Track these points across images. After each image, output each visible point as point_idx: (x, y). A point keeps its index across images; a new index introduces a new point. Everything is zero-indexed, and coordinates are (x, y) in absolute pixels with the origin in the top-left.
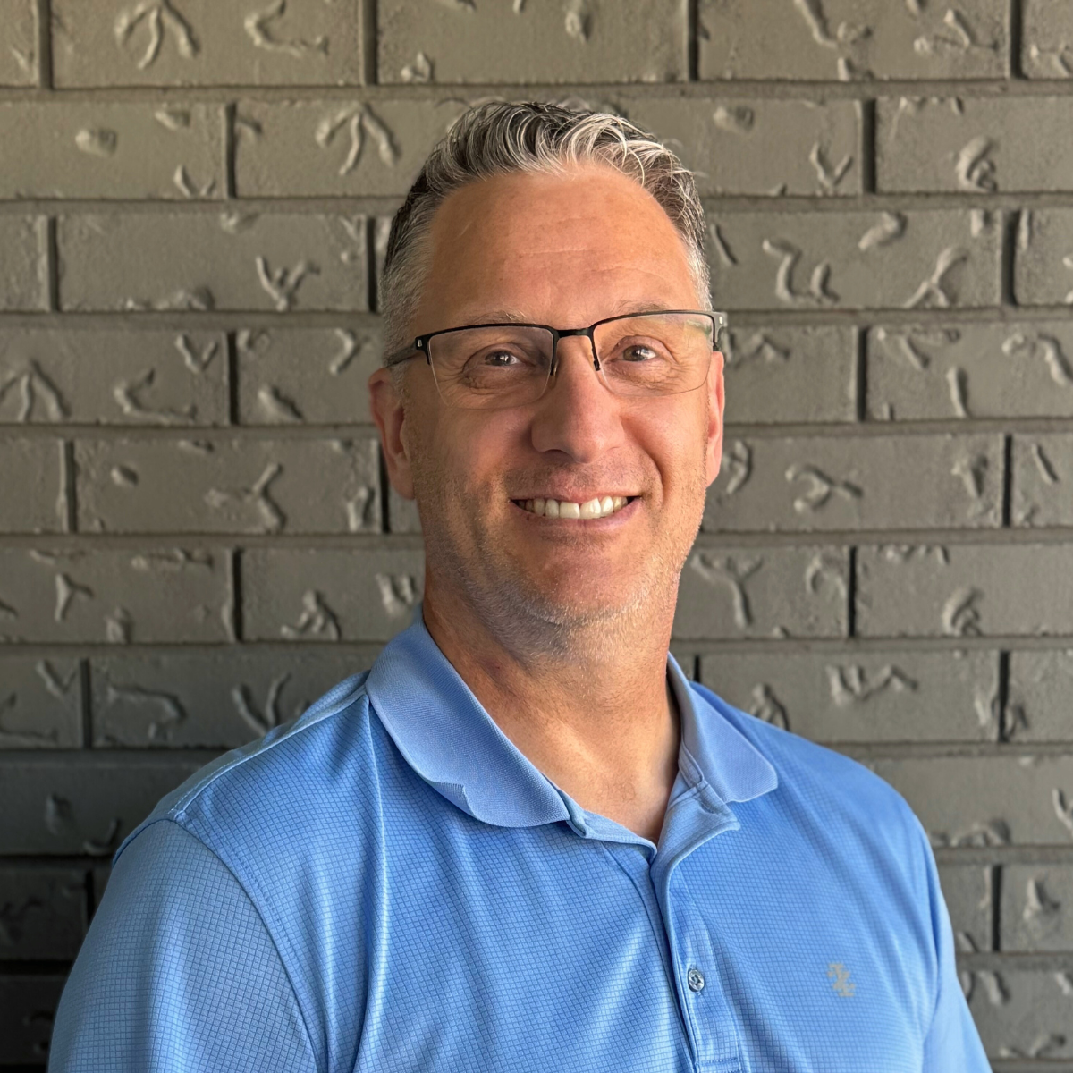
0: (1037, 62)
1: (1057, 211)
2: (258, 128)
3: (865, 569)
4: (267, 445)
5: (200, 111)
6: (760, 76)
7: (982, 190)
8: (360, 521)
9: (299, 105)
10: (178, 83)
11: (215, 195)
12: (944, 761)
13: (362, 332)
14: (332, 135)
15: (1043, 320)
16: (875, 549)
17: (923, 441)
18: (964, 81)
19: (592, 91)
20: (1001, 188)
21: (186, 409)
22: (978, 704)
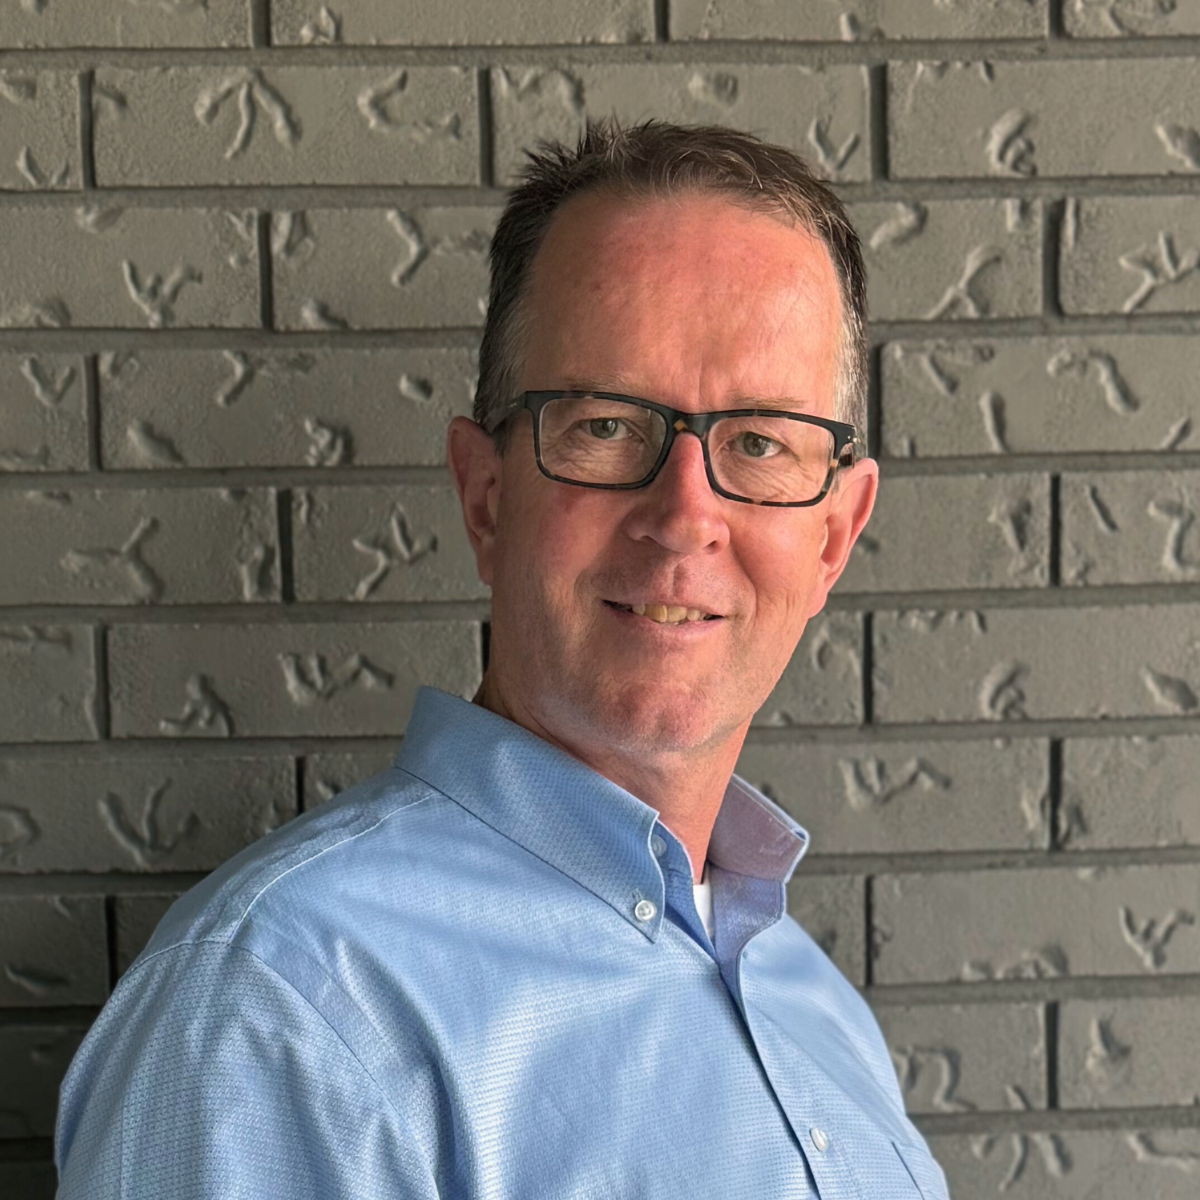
0: (1082, 18)
1: (1110, 200)
2: (122, 101)
3: (884, 640)
4: (138, 495)
5: (48, 78)
6: (744, 37)
7: (1019, 175)
8: (255, 588)
9: (172, 71)
10: (20, 45)
11: (69, 183)
12: (985, 874)
13: (256, 353)
14: (214, 110)
15: (1094, 333)
16: (895, 614)
17: (951, 481)
18: (993, 41)
19: (537, 54)
20: (1041, 172)
21: (36, 450)
22: (1025, 805)
